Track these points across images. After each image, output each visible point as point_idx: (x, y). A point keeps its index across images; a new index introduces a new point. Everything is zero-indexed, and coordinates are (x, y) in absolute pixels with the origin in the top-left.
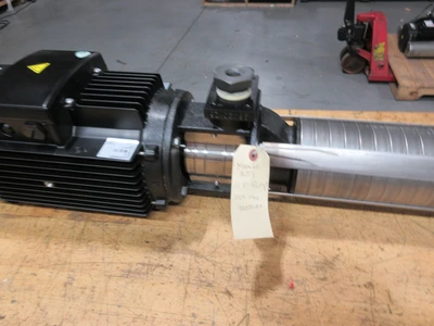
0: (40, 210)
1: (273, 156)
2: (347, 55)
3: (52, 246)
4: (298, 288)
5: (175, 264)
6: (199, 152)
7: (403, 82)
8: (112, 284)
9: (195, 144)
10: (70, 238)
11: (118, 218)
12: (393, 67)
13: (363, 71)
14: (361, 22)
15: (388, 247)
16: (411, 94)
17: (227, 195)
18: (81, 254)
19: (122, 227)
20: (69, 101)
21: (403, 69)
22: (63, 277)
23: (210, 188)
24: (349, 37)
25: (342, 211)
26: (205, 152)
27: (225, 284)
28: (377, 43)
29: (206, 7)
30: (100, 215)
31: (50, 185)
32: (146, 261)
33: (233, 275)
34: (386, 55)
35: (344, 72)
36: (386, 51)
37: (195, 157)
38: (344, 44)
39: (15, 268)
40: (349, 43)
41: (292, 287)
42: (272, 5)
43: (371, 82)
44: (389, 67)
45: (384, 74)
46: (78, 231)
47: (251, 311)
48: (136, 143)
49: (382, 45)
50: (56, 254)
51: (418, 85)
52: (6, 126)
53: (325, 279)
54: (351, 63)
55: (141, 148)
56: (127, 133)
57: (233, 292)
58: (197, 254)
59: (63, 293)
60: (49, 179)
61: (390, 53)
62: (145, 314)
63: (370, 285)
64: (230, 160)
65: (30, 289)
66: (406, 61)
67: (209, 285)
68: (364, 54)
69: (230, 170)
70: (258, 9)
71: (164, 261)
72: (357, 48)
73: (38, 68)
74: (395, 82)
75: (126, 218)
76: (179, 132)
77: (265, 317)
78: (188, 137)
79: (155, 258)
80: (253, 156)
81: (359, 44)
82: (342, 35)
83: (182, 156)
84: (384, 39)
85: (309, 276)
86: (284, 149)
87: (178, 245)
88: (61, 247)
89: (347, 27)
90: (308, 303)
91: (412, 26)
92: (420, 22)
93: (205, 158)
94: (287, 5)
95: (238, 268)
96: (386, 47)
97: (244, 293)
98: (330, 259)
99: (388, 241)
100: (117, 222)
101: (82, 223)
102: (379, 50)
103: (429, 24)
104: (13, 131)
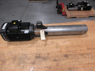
1: (45, 31)
2: (58, 11)
3: (18, 46)
5: (35, 45)
6: (36, 31)
7: (68, 15)
8: (28, 48)
9: (35, 30)
10: (20, 44)
12: (66, 13)
13: (61, 14)
14: (60, 5)
15: (59, 40)
16: (69, 17)
17: (40, 36)
18: (22, 46)
20: (20, 27)
21: (68, 13)
22: (21, 49)
23: (38, 36)
29: (30, 2)
35: (58, 14)
36: (65, 10)
37: (35, 32)
38: (57, 9)
39: (14, 49)
40: (58, 9)
42: (43, 1)
43: (63, 15)
44: (65, 12)
45: (65, 14)
47: (44, 48)
48: (28, 31)
51: (70, 15)
53: (52, 44)
55: (29, 32)
56: (27, 30)
57: (42, 47)
58: (37, 44)
60: (18, 37)
62: (32, 50)
63: (57, 43)
64: (40, 32)
65: (17, 50)
66: (68, 11)
67: (39, 46)
68: (61, 11)
69: (40, 33)
70: (41, 2)
71: (33, 45)
72: (60, 9)
73: (15, 23)
74: (67, 15)
76: (33, 29)
78: (34, 30)
79: (32, 45)
80: (42, 31)
82: (57, 7)
83: (34, 32)
85: (50, 44)
86: (46, 30)
87: (35, 43)
90: (50, 46)
91: (68, 5)
93: (37, 32)
94: (46, 1)
95: (42, 44)
96: (64, 9)
98: (53, 42)
99: (59, 39)
101: (21, 42)
102: (63, 10)
103: (71, 4)
104: (13, 31)
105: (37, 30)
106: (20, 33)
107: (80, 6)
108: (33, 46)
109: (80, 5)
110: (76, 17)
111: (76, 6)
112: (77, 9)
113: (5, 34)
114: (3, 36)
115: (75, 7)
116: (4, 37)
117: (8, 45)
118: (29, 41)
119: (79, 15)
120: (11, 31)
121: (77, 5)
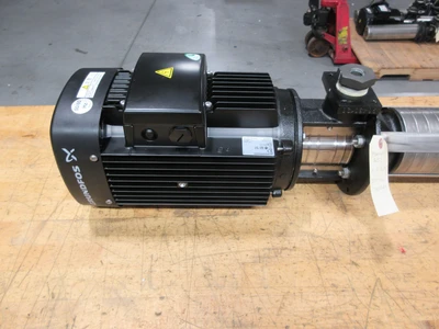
0: (142, 211)
2: (313, 39)
3: (173, 243)
4: (408, 252)
5: (297, 246)
10: (187, 234)
11: (224, 211)
13: (328, 55)
14: (324, 7)
18: (205, 248)
19: (233, 218)
20: (209, 104)
21: (364, 51)
22: (199, 270)
24: (315, 22)
25: (417, 185)
26: (318, 143)
27: (349, 257)
28: (341, 27)
30: (206, 210)
31: (182, 186)
32: (270, 246)
33: (352, 249)
34: (349, 39)
35: (310, 55)
36: (349, 36)
38: (309, 29)
39: (147, 268)
40: (314, 28)
41: (403, 252)
43: (336, 64)
44: (352, 50)
45: (347, 56)
46: (191, 227)
47: (379, 275)
48: (271, 139)
49: (345, 28)
50: (180, 250)
51: (379, 66)
52: (149, 131)
53: (426, 242)
54: (317, 47)
55: (275, 143)
56: (260, 131)
57: (358, 262)
59: (206, 283)
60: (182, 179)
61: (352, 36)
62: (292, 291)
65: (173, 284)
66: (365, 43)
67: (335, 259)
68: (329, 38)
71: (286, 244)
72: (322, 32)
75: (231, 211)
77: (393, 278)
79: (277, 242)
80: (380, 145)
81: (324, 29)
82: (307, 20)
83: (302, 150)
84: (347, 24)
85: (413, 241)
87: (292, 229)
88: (182, 242)
89: (312, 12)
90: (422, 262)
91: (369, 10)
92: (375, 7)
93: (318, 149)
95: (354, 242)
96: (349, 31)
97: (367, 262)
98: (424, 226)
100: (226, 215)
101: (191, 219)
102: (343, 34)
103: (383, 8)
104: (155, 136)
105: (319, 137)
106: (209, 150)
107: (428, 19)
108: (285, 253)
109: (426, 14)
110: (405, 77)
111: (407, 17)
112: (414, 36)
113: (93, 157)
114: (76, 169)
115: (401, 22)
116: (79, 176)
117: (97, 232)
118: (245, 211)
119: (425, 64)
120: (144, 133)
121: (412, 16)
